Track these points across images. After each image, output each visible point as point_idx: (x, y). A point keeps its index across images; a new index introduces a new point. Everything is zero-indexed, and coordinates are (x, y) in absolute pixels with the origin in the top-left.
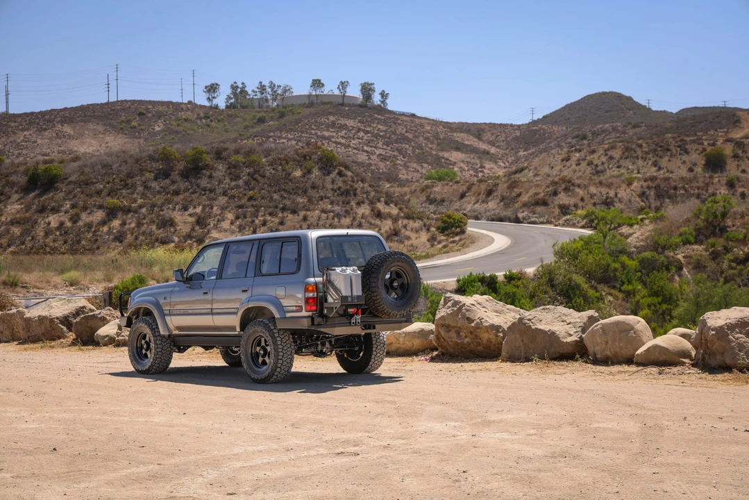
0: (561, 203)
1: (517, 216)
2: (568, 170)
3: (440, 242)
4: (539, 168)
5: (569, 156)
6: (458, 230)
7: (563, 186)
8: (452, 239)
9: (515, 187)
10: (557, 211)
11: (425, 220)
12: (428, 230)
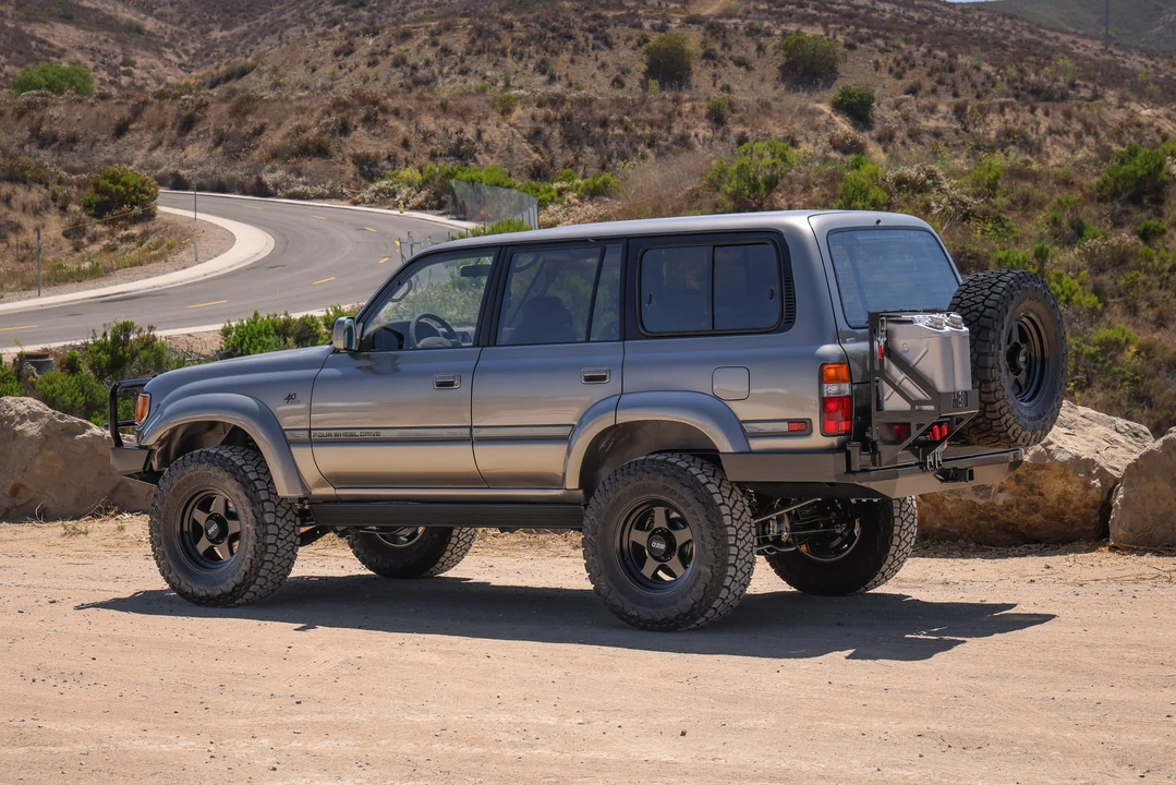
0: (359, 151)
1: (259, 179)
2: (351, 75)
3: (94, 239)
4: (282, 70)
5: (350, 44)
6: (137, 210)
7: (362, 112)
8: (124, 233)
9: (248, 112)
10: (351, 169)
11: (55, 187)
12: (63, 209)
